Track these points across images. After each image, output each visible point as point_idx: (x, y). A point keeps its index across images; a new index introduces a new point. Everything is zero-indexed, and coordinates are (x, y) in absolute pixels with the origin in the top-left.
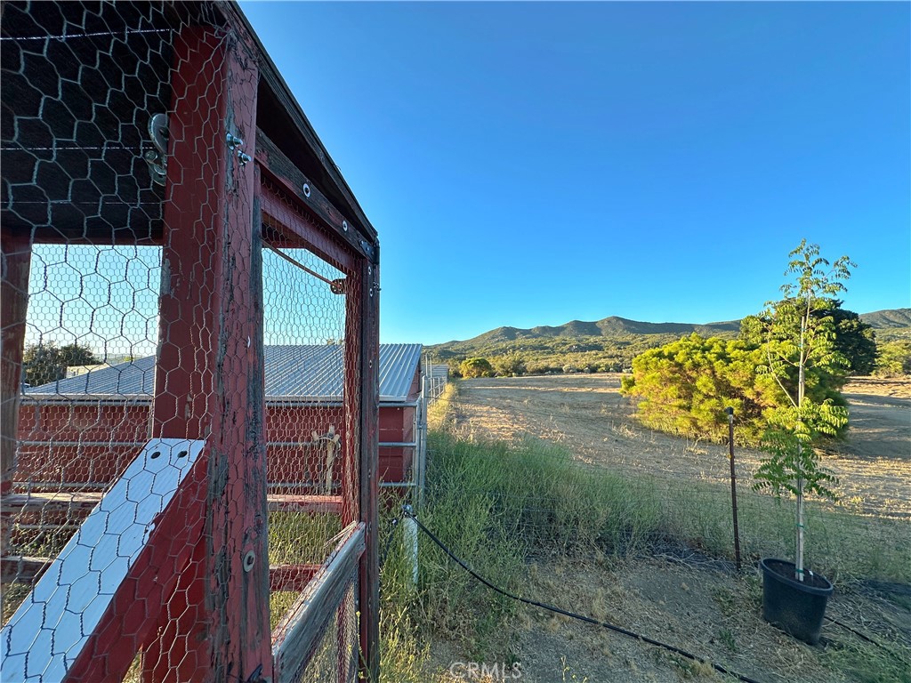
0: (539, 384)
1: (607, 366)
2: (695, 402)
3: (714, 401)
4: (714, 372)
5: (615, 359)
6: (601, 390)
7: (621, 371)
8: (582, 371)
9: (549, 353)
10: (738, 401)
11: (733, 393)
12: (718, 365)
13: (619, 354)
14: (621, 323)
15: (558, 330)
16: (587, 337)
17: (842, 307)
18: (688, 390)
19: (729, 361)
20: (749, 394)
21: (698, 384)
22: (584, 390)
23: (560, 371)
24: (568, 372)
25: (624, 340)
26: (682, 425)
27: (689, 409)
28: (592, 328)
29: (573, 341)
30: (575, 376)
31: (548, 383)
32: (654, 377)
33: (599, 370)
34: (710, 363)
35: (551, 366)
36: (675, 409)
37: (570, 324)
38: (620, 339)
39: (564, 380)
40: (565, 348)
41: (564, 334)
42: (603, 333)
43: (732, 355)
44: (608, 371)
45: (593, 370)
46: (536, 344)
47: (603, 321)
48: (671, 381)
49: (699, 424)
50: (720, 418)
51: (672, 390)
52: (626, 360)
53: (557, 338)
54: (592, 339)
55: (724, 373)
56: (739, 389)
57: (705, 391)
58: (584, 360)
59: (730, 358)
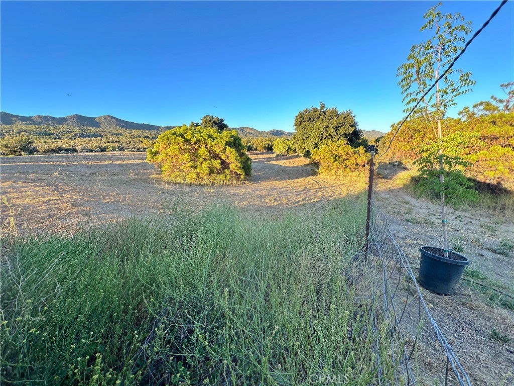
0: (61, 159)
1: (113, 147)
2: (198, 163)
3: (208, 162)
4: (206, 145)
5: (116, 143)
6: (119, 162)
7: (124, 151)
8: (94, 151)
9: (54, 138)
10: (219, 161)
11: (216, 157)
12: (209, 140)
13: (118, 140)
14: (114, 120)
15: (61, 121)
16: (89, 128)
17: (224, 122)
18: (195, 157)
19: (214, 139)
20: (223, 157)
21: (200, 152)
22: (105, 163)
23: (74, 151)
24: (82, 151)
25: (118, 132)
26: (191, 177)
27: (195, 167)
28: (92, 122)
29: (77, 130)
30: (90, 153)
31: (70, 159)
32: (175, 149)
33: (108, 150)
34: (205, 140)
35: (64, 147)
36: (188, 168)
37: (73, 116)
38: (115, 131)
39: (84, 156)
40: (70, 135)
41: (68, 124)
42: (102, 126)
43: (214, 136)
44: (115, 150)
45: (104, 150)
46: (40, 130)
47: (100, 118)
48: (186, 150)
49: (201, 175)
50: (211, 172)
51: (187, 157)
52: (124, 144)
53: (61, 127)
54: (93, 130)
55: (212, 146)
56: (218, 155)
57: (203, 156)
58: (94, 143)
59: (214, 138)
